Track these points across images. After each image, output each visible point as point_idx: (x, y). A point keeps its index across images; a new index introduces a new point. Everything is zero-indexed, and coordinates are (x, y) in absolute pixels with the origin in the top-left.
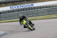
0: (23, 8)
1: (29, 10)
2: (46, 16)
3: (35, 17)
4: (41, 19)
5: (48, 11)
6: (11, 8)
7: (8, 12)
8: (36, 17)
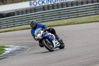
0: (52, 3)
1: (62, 7)
2: (92, 16)
3: (72, 19)
4: (83, 23)
5: (95, 8)
6: (31, 5)
7: (27, 11)
8: (74, 19)
